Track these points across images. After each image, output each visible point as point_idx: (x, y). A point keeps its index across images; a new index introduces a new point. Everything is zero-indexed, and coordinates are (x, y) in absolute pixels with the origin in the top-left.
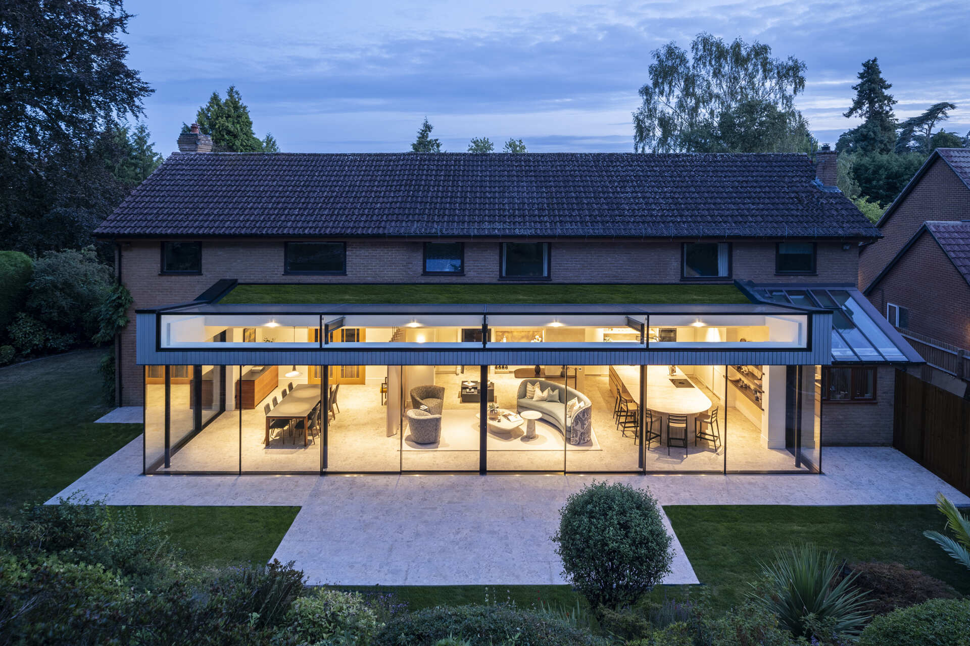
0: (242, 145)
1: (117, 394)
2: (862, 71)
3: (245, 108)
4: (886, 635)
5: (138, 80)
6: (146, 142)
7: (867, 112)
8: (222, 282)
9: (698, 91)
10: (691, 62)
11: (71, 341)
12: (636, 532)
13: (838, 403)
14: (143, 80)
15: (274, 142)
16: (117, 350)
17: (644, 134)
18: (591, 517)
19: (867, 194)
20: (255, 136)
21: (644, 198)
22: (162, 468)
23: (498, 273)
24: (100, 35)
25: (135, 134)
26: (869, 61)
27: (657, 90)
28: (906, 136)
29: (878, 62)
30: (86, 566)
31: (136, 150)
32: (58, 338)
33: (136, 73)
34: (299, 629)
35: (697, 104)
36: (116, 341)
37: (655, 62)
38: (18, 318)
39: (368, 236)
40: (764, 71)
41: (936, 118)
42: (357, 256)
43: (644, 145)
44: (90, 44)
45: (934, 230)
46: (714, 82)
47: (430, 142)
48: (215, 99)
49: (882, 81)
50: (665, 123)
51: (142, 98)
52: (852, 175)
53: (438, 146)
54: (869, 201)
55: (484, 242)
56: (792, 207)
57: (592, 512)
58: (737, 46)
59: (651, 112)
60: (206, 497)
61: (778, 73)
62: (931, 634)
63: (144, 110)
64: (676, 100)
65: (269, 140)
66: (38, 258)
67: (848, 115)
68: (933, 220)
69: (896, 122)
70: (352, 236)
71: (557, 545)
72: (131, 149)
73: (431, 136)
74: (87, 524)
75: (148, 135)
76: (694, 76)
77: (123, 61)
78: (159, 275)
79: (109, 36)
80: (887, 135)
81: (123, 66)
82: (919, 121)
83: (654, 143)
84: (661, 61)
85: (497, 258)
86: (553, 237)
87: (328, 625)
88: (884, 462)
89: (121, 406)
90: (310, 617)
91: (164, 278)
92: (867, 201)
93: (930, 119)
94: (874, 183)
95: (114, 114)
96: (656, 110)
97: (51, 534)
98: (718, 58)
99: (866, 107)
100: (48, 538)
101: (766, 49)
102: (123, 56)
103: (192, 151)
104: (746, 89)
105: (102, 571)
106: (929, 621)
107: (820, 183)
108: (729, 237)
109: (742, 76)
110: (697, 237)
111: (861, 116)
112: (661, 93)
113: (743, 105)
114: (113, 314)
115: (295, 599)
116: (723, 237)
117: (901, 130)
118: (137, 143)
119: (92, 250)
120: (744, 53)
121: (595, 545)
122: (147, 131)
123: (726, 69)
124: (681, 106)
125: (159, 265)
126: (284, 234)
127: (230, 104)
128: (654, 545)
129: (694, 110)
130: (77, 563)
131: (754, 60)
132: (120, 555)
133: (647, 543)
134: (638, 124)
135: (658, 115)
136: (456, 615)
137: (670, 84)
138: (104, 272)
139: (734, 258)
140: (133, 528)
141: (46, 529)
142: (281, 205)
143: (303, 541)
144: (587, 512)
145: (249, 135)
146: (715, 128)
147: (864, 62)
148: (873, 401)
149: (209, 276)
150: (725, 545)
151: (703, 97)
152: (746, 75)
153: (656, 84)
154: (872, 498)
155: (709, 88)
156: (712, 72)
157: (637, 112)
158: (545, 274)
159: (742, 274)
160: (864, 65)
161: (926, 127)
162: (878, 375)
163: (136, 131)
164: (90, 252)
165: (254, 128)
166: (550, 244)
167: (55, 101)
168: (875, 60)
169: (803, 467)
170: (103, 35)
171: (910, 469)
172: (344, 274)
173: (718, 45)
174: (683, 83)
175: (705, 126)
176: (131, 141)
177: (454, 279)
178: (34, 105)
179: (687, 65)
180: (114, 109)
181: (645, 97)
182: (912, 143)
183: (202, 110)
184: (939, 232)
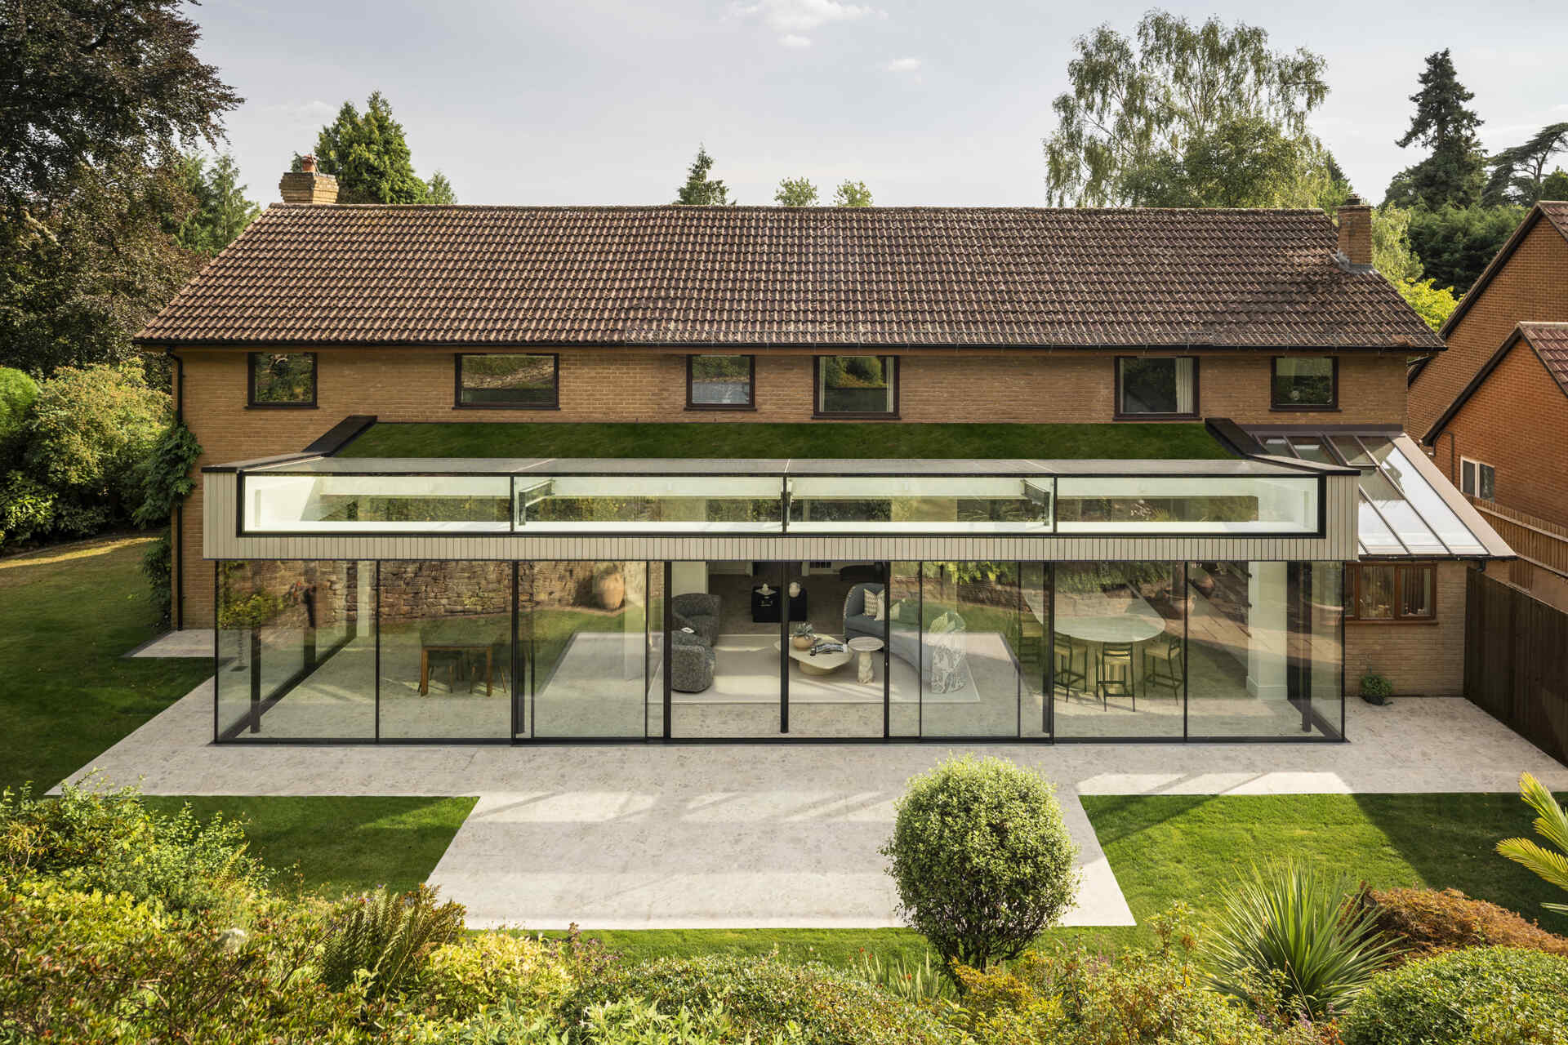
0: (392, 189)
1: (174, 609)
2: (1425, 71)
3: (398, 128)
4: (1387, 1003)
5: (217, 83)
6: (232, 184)
7: (1435, 138)
8: (351, 421)
9: (1151, 105)
10: (1137, 58)
11: (100, 519)
12: (1017, 838)
13: (1373, 624)
14: (224, 82)
15: (447, 185)
16: (174, 533)
17: (1063, 174)
18: (943, 814)
19: (1435, 275)
20: (414, 175)
21: (1054, 282)
22: (246, 733)
23: (812, 407)
24: (153, 7)
25: (214, 170)
26: (1435, 55)
27: (1083, 102)
28: (1501, 179)
29: (1451, 57)
30: (103, 897)
31: (215, 197)
32: (77, 513)
33: (212, 70)
34: (439, 997)
35: (1148, 126)
36: (174, 519)
37: (1079, 56)
38: (9, 479)
39: (594, 345)
40: (1257, 71)
41: (1550, 148)
42: (577, 378)
43: (1063, 193)
44: (135, 23)
45: (1535, 336)
46: (1176, 89)
47: (708, 186)
48: (347, 113)
49: (1458, 87)
50: (1096, 158)
51: (222, 112)
52: (1408, 242)
53: (723, 192)
54: (1435, 287)
55: (788, 354)
56: (1298, 298)
57: (946, 804)
58: (1211, 31)
59: (1073, 140)
60: (319, 782)
61: (1281, 75)
62: (1456, 1001)
63: (225, 134)
64: (1114, 119)
65: (438, 183)
66: (45, 379)
67: (1404, 144)
68: (1534, 319)
69: (1484, 155)
70: (567, 344)
71: (890, 861)
72: (209, 196)
73: (711, 176)
74: (106, 826)
75: (236, 172)
76: (1143, 79)
77: (191, 51)
78: (246, 408)
79: (168, 8)
80: (1467, 177)
81: (192, 59)
82: (1522, 154)
83: (1079, 189)
84: (1088, 55)
85: (811, 381)
86: (903, 346)
87: (487, 991)
88: (1448, 723)
89: (180, 628)
90: (459, 977)
91: (254, 414)
92: (1431, 287)
93: (1541, 150)
94: (1446, 256)
95: (175, 138)
96: (1080, 135)
97: (46, 842)
98: (1180, 50)
99: (1432, 131)
100: (42, 851)
101: (1259, 35)
102: (190, 42)
103: (304, 201)
104: (1228, 100)
105: (129, 905)
106: (1455, 980)
107: (1345, 258)
108: (1194, 347)
109: (1222, 80)
110: (1140, 348)
111: (1425, 145)
112: (1090, 107)
113: (1224, 127)
114: (167, 473)
115: (438, 947)
116: (1183, 348)
117: (1493, 168)
118: (218, 185)
119: (138, 366)
120: (1223, 42)
121: (950, 859)
122: (234, 166)
123: (1195, 68)
124: (1123, 129)
125: (246, 392)
126: (454, 341)
127: (374, 121)
128: (1047, 860)
129: (1145, 135)
130: (89, 891)
131: (1240, 53)
132: (160, 877)
133: (1036, 856)
134: (1053, 157)
135: (1085, 143)
136: (686, 971)
137: (1104, 93)
138: (158, 402)
139: (1202, 383)
140: (184, 833)
141: (38, 834)
142: (450, 292)
143: (479, 855)
144: (938, 806)
145: (404, 173)
146: (1178, 165)
147: (1428, 57)
148: (1431, 620)
149: (329, 411)
150: (1179, 862)
151: (1158, 114)
152: (1227, 78)
153: (1080, 93)
154: (1426, 782)
155: (1168, 100)
156: (1172, 73)
157: (1050, 138)
158: (890, 408)
159: (1215, 408)
160: (1428, 61)
161: (1533, 162)
162: (1439, 577)
163: (216, 166)
164: (134, 369)
165: (413, 162)
166: (897, 359)
167: (76, 118)
168: (1446, 53)
169: (1315, 732)
170: (157, 6)
171: (1491, 735)
172: (555, 407)
173: (1180, 30)
174: (1125, 92)
175: (1162, 161)
176: (208, 182)
177: (739, 417)
178: (42, 123)
179: (1132, 61)
180: (175, 131)
181: (1063, 114)
182: (1511, 190)
183: (327, 131)
184: (1542, 340)
